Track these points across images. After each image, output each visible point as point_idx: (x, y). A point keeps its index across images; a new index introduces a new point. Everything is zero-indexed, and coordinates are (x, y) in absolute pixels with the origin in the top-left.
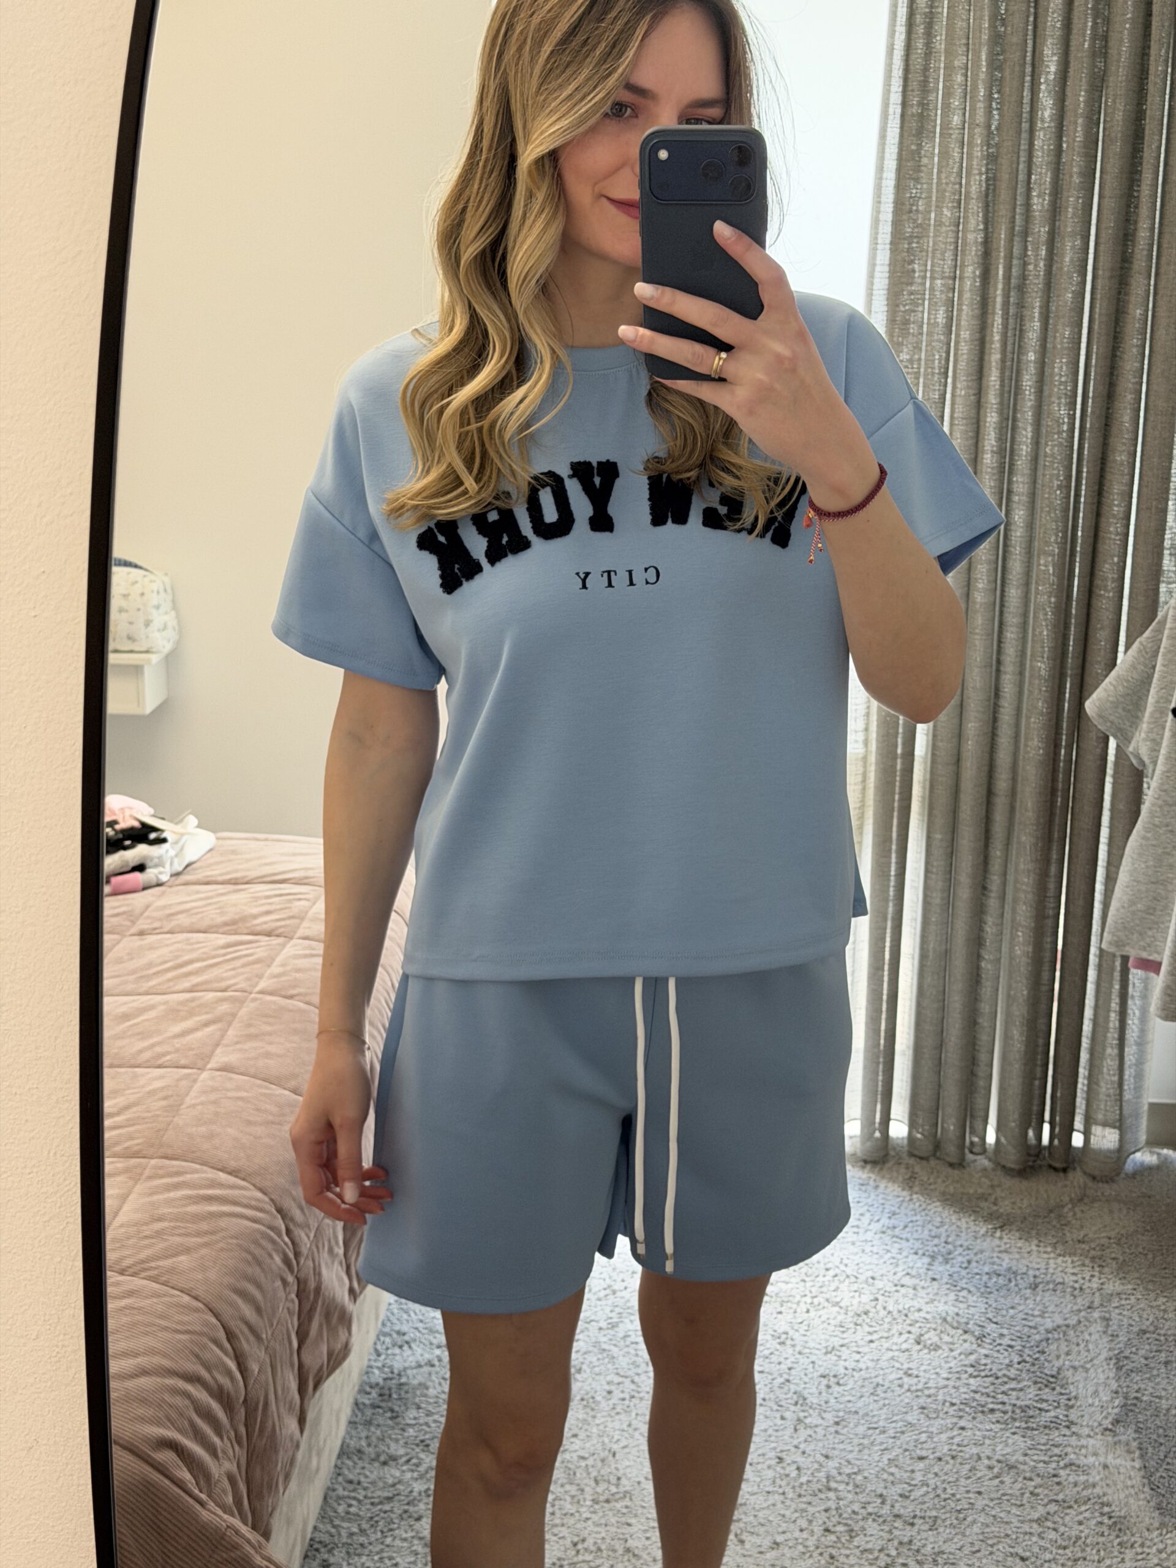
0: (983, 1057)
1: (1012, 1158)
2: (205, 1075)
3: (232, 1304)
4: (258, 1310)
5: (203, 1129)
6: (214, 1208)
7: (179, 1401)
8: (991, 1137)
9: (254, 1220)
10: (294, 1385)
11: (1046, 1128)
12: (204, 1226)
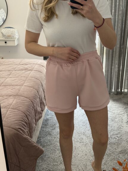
0: (112, 82)
1: (115, 93)
2: (23, 87)
3: (27, 112)
4: (30, 113)
5: (23, 93)
6: (24, 102)
7: (21, 124)
8: (113, 91)
9: (29, 103)
10: (34, 121)
11: (119, 89)
12: (23, 104)
